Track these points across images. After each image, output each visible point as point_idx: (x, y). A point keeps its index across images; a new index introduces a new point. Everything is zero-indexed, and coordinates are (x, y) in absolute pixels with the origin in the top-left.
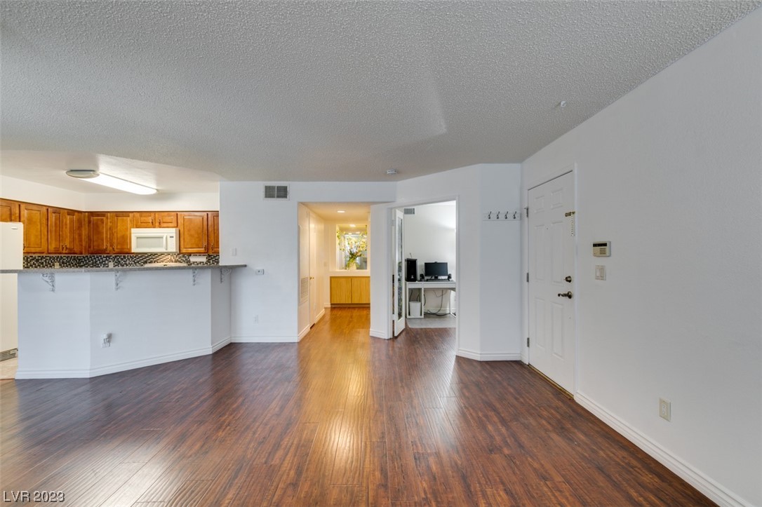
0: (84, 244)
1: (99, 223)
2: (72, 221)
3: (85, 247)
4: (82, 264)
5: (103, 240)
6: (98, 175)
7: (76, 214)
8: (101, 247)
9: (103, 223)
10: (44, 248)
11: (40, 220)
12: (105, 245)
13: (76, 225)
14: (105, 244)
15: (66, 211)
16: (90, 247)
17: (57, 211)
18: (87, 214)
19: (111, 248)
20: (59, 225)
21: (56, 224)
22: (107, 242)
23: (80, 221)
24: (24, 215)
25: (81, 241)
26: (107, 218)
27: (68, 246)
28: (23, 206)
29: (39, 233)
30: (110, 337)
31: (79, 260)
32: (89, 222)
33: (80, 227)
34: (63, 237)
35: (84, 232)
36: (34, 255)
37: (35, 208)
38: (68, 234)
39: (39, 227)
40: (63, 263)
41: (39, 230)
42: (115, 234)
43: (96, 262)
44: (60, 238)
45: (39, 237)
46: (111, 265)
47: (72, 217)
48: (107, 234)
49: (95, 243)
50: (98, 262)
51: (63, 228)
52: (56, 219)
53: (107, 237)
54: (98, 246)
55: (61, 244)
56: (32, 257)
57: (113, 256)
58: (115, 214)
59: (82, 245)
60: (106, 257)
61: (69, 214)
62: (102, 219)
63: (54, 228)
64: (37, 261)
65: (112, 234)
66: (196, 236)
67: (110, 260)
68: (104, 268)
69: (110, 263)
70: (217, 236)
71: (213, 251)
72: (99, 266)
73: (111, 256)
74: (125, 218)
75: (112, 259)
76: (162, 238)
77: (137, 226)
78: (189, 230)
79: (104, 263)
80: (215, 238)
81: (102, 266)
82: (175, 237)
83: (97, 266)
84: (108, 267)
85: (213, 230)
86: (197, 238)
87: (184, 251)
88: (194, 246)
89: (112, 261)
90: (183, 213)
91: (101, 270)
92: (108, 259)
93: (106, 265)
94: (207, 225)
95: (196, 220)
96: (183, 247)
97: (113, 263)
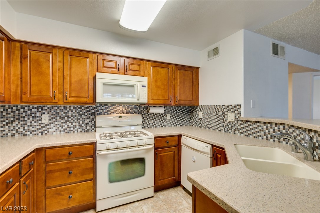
1: (41, 59)
5: (48, 84)
12: (51, 92)
14: (51, 90)
16: (23, 93)
19: (61, 96)
22: (54, 87)
26: (56, 55)
43: (19, 114)
46: (46, 119)
50: (24, 114)
53: (54, 81)
54: (40, 92)
57: (49, 106)
58: (67, 51)
60: (37, 108)
62: (46, 56)
66: (162, 87)
67: (44, 111)
68: (33, 122)
69: (43, 115)
70: (180, 89)
71: (177, 103)
72: (26, 119)
73: (44, 106)
74: (83, 59)
75: (46, 110)
76: (134, 86)
77: (99, 71)
78: (156, 81)
79: (33, 115)
80: (178, 91)
81: (31, 119)
82: (147, 86)
83: (22, 119)
84: (40, 120)
85: (177, 83)
86: (163, 89)
87: (151, 102)
88: (161, 97)
89: (46, 113)
90: (150, 63)
91: (29, 124)
92: (40, 110)
93: (38, 119)
94: (172, 77)
95: (162, 71)
96: (151, 98)
97: (48, 115)
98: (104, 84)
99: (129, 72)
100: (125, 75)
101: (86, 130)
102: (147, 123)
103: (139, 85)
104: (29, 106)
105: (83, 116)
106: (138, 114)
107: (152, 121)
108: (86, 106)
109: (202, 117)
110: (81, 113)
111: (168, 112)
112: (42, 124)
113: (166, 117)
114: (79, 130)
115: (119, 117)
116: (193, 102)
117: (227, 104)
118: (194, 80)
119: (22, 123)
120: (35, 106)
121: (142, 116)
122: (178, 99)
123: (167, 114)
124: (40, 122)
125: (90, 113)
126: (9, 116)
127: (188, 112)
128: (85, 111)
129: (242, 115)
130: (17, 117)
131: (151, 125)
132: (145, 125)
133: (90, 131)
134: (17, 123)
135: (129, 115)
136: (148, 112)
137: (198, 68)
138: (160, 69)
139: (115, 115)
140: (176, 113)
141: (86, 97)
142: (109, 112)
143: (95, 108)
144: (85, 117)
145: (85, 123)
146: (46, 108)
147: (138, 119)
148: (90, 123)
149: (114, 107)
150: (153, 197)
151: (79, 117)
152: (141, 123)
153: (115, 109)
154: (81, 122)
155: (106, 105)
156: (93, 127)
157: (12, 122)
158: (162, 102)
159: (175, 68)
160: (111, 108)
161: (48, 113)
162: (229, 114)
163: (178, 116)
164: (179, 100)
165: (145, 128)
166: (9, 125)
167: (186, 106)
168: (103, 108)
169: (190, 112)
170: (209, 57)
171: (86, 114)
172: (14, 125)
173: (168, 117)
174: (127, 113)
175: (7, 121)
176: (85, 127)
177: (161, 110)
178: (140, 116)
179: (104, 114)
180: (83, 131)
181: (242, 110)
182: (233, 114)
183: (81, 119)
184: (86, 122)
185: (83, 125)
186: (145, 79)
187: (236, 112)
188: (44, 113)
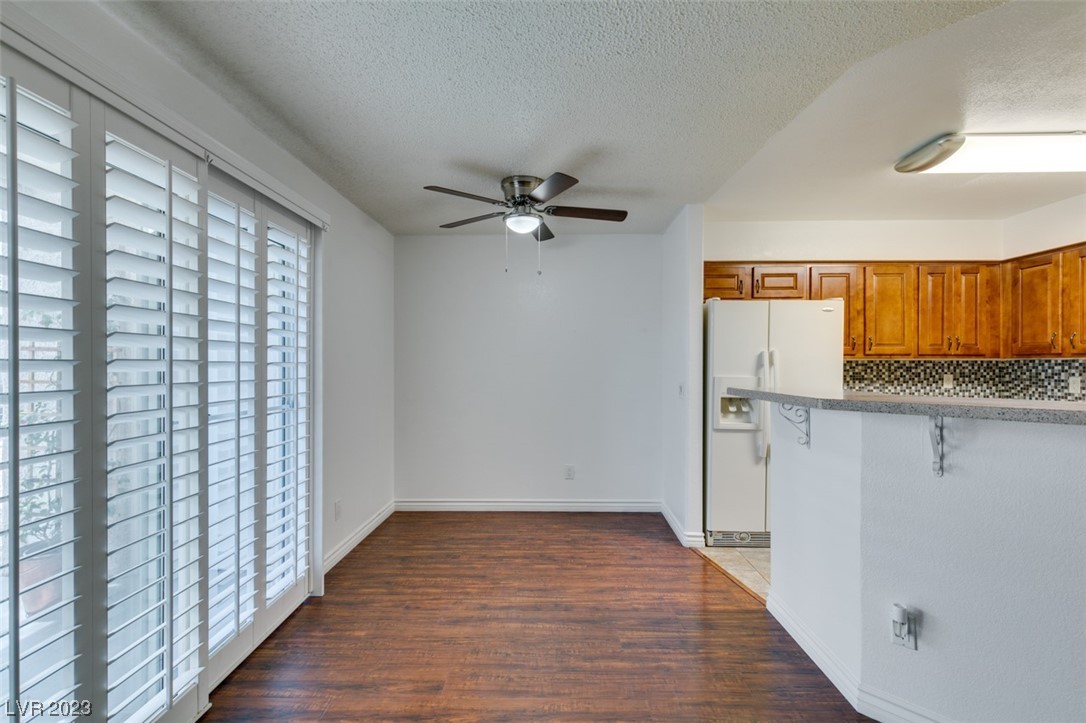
0: (1002, 333)
1: (1036, 280)
2: (973, 287)
3: (1006, 341)
4: (1007, 378)
5: (1044, 322)
6: (962, 141)
7: (984, 270)
8: (1040, 341)
9: (1046, 279)
10: (910, 345)
11: (902, 291)
12: (1051, 333)
13: (982, 292)
14: (1050, 331)
15: (958, 267)
16: (1015, 340)
17: (937, 268)
18: (1009, 265)
19: (1067, 341)
20: (943, 296)
21: (934, 296)
22: (1055, 324)
23: (991, 283)
24: (871, 286)
25: (994, 327)
26: (1057, 265)
27: (962, 341)
28: (869, 269)
29: (899, 317)
30: (913, 622)
31: (1001, 369)
32: (1015, 282)
33: (992, 298)
34: (950, 321)
35: (1003, 308)
36: (902, 360)
37: (891, 269)
38: (963, 315)
39: (900, 305)
40: (962, 375)
41: (900, 310)
42: (1078, 304)
43: (1038, 374)
44: (943, 322)
45: (900, 324)
46: (1075, 385)
47: (972, 277)
48: (1054, 305)
49: (1027, 331)
50: (1043, 376)
51: (950, 302)
52: (935, 286)
53: (1054, 314)
55: (946, 337)
56: (899, 362)
58: (1076, 251)
59: (998, 337)
60: (1063, 364)
61: (963, 273)
62: (1043, 271)
63: (930, 304)
64: (909, 369)
65: (1068, 305)
67: (1073, 371)
68: (1056, 390)
69: (1071, 379)
72: (1046, 384)
73: (1074, 361)
75: (1077, 368)
79: (1056, 378)
81: (1053, 384)
83: (1040, 383)
84: (1066, 388)
89: (1077, 374)
91: (1049, 393)
92: (1066, 368)
93: (1063, 384)
97: (1080, 379)
104: (1050, 361)
112: (1070, 394)
119: (1040, 390)
120: (1060, 360)
124: (1066, 391)
126: (1024, 377)
130: (1034, 380)
134: (1034, 389)
146: (1077, 364)
157: (1027, 388)
161: (1080, 375)
166: (1025, 392)
172: (1030, 392)
175: (1022, 386)
188: (1073, 374)
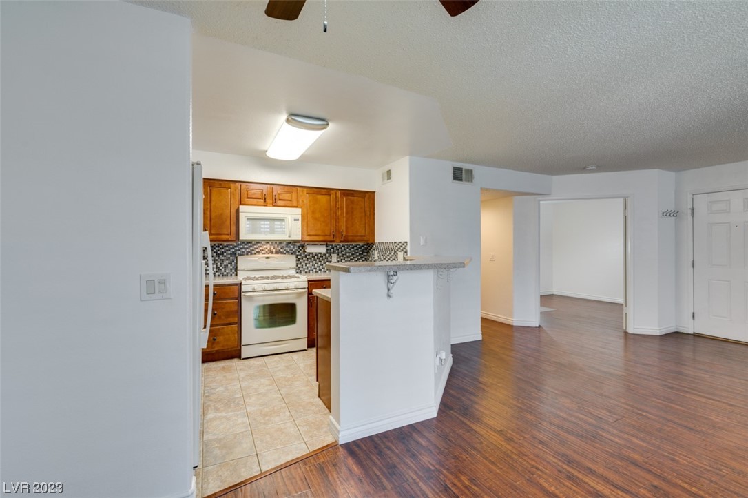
66: (322, 219)
70: (346, 221)
71: (342, 240)
74: (223, 190)
76: (284, 220)
77: (242, 202)
78: (313, 212)
80: (344, 223)
82: (300, 220)
85: (342, 213)
86: (323, 222)
87: (307, 238)
88: (320, 233)
90: (305, 189)
94: (336, 206)
95: (323, 199)
96: (305, 233)
98: (248, 219)
99: (279, 203)
100: (274, 206)
101: (225, 273)
102: (304, 267)
103: (290, 219)
105: (221, 256)
106: (292, 254)
107: (311, 264)
108: (225, 244)
109: (377, 258)
110: (219, 252)
111: (334, 252)
113: (331, 258)
114: (217, 274)
115: (267, 258)
116: (365, 238)
117: (398, 241)
118: (367, 209)
121: (297, 257)
122: (344, 234)
123: (332, 255)
125: (229, 252)
127: (363, 251)
128: (223, 250)
129: (409, 255)
131: (309, 269)
132: (301, 269)
133: (229, 275)
135: (279, 255)
136: (305, 252)
137: (374, 192)
138: (319, 197)
139: (261, 255)
140: (346, 253)
141: (227, 234)
142: (253, 252)
143: (235, 247)
144: (223, 258)
145: (223, 266)
147: (291, 261)
148: (229, 265)
149: (259, 245)
150: (305, 350)
151: (217, 258)
152: (295, 266)
153: (261, 248)
154: (219, 264)
155: (249, 243)
156: (233, 271)
158: (321, 238)
159: (339, 194)
160: (255, 246)
162: (399, 253)
163: (348, 257)
164: (346, 236)
165: (301, 273)
167: (361, 244)
168: (245, 247)
169: (366, 251)
170: (383, 180)
171: (225, 254)
173: (334, 257)
174: (277, 253)
176: (223, 269)
177: (323, 250)
178: (294, 257)
179: (247, 254)
180: (221, 275)
181: (408, 248)
182: (402, 253)
183: (219, 260)
184: (225, 264)
185: (221, 268)
186: (299, 211)
187: (404, 250)
